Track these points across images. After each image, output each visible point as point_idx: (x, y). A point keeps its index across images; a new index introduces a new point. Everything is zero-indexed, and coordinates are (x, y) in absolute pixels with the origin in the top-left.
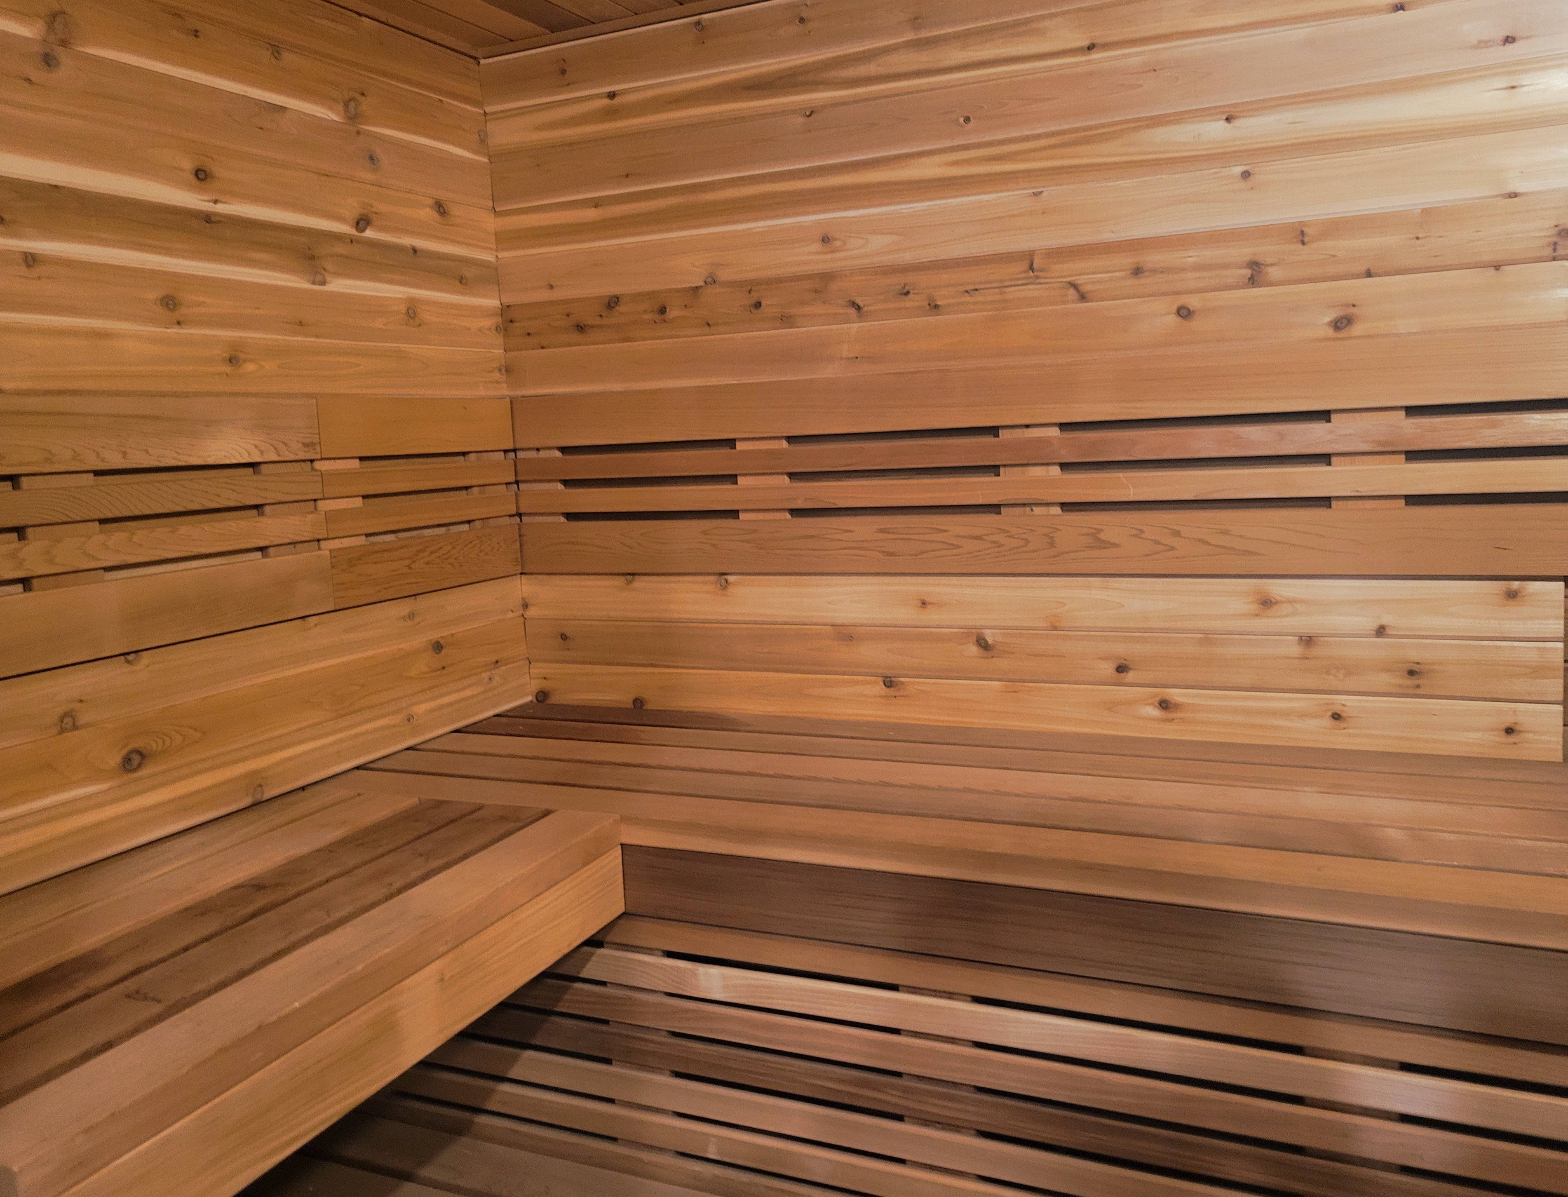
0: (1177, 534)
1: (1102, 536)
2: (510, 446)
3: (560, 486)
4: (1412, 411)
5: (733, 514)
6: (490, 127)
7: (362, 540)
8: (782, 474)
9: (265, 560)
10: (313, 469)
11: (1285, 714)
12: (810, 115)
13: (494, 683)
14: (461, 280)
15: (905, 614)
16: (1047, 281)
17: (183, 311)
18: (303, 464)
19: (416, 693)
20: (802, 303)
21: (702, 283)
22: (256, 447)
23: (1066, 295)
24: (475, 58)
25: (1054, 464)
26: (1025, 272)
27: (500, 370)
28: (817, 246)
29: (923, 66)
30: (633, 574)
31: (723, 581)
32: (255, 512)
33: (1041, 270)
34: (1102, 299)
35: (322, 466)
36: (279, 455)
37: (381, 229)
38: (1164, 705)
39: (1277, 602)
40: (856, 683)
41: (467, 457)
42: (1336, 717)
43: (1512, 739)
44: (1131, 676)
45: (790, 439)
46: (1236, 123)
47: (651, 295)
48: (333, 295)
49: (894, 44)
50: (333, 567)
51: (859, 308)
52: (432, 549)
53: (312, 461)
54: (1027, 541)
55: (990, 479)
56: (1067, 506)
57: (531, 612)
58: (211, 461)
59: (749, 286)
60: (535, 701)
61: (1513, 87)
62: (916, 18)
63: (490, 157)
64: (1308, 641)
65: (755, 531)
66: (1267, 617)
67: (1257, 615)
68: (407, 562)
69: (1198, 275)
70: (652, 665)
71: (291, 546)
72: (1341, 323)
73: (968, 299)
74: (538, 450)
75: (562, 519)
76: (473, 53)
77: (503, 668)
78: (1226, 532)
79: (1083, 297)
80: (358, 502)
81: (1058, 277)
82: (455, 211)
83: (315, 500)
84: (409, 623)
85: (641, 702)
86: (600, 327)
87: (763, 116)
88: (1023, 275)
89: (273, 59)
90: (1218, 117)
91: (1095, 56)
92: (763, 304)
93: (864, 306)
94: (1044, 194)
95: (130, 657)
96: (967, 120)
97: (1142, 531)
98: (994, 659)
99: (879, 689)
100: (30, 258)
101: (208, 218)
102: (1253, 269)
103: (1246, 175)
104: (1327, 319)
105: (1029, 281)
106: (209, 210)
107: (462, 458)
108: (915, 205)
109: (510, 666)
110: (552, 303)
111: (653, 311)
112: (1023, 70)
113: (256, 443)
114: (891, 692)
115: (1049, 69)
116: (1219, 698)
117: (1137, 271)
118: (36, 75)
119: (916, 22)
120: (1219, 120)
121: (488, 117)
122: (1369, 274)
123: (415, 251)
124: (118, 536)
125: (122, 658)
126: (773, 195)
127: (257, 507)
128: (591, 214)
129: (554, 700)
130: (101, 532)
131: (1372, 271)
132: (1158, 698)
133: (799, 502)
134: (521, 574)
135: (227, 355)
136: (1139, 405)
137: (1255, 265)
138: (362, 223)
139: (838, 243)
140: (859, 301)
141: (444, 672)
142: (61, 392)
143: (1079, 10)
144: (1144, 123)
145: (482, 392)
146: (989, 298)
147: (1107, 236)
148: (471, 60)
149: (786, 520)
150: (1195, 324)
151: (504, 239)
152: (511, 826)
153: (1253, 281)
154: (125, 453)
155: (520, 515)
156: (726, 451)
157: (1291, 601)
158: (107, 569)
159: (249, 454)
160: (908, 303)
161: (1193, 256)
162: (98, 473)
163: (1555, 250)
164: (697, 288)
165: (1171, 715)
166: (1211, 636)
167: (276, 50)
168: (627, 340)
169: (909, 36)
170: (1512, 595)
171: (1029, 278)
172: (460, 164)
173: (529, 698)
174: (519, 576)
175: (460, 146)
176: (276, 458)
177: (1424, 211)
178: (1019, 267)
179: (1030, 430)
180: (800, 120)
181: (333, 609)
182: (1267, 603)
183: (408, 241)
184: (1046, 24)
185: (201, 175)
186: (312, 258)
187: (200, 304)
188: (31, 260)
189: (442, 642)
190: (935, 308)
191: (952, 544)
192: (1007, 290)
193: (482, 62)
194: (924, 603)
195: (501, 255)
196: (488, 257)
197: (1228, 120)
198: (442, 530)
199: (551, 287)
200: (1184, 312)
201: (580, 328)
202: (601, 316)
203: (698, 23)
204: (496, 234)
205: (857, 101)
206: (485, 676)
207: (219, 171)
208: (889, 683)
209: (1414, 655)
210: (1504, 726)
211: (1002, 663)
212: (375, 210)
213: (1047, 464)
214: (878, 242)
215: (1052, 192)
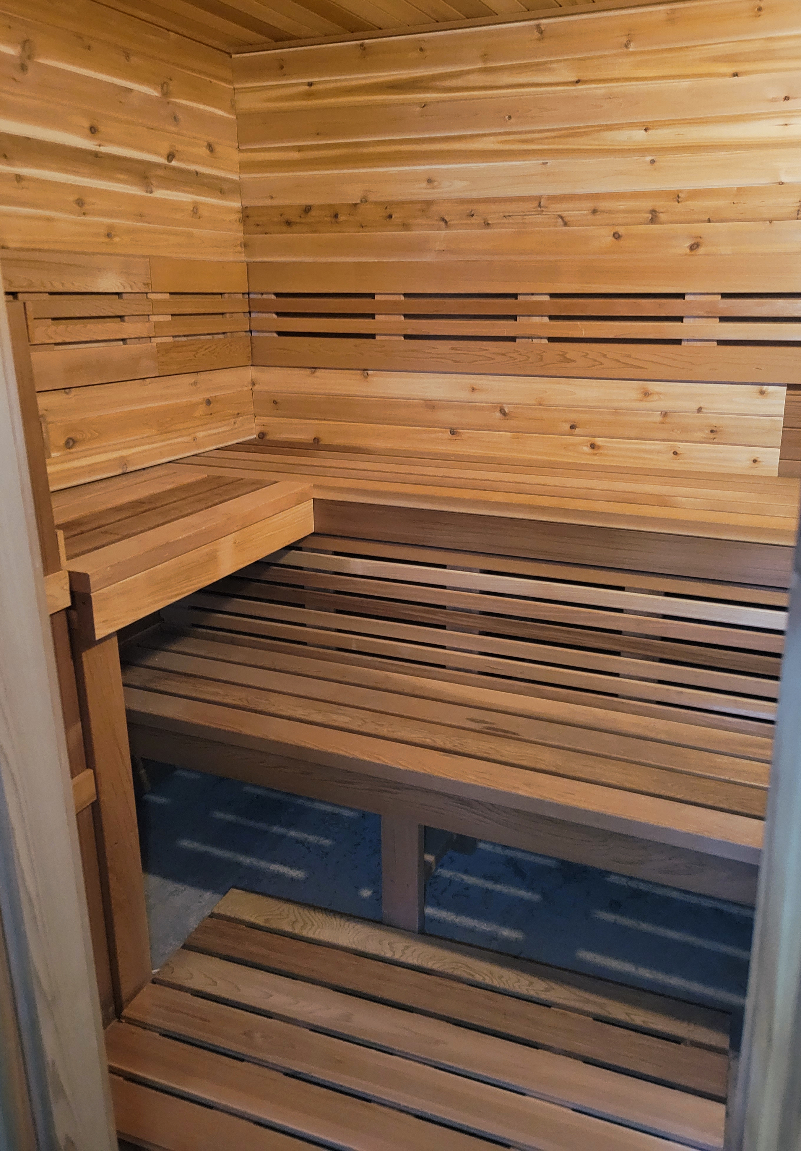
0: (605, 356)
1: (567, 356)
2: (246, 291)
3: (274, 316)
4: (725, 296)
5: (372, 336)
6: (238, 97)
7: (170, 339)
8: (400, 314)
9: (125, 346)
10: (147, 298)
11: (651, 452)
12: (424, 107)
13: (236, 426)
14: (221, 191)
15: (464, 395)
16: (548, 213)
17: (86, 207)
18: (143, 294)
19: (199, 426)
20: (415, 217)
21: (359, 202)
22: (121, 284)
23: (556, 222)
24: (228, 53)
25: (545, 316)
26: (536, 207)
27: (241, 246)
28: (425, 184)
29: (487, 84)
30: (315, 368)
31: (365, 374)
32: (119, 319)
33: (545, 207)
34: (576, 226)
35: (150, 296)
36: (132, 289)
37: (179, 160)
38: (593, 446)
39: (651, 394)
40: (435, 432)
41: (223, 296)
42: (675, 453)
43: (756, 465)
44: (577, 431)
45: (406, 295)
46: (649, 132)
47: (330, 206)
48: (157, 199)
49: (472, 69)
50: (158, 352)
51: (446, 222)
52: (205, 347)
53: (147, 293)
54: (529, 358)
55: (512, 322)
56: (551, 340)
57: (256, 388)
58: (101, 291)
59: (386, 205)
60: (257, 437)
61: (786, 125)
62: (485, 55)
63: (237, 116)
64: (665, 414)
65: (384, 346)
66: (646, 401)
67: (641, 400)
68: (194, 353)
69: (626, 215)
70: (325, 420)
71: (137, 340)
72: (694, 247)
73: (505, 221)
74: (262, 294)
75: (275, 335)
76: (228, 51)
77: (241, 418)
78: (629, 356)
79: (565, 224)
80: (169, 318)
81: (553, 212)
82: (218, 149)
83: (148, 315)
84: (194, 387)
85: (318, 440)
86: (301, 223)
87: (397, 105)
88: (535, 209)
89: (126, 61)
90: (641, 128)
91: (580, 87)
92: (393, 216)
93: (449, 221)
94: (548, 164)
95: (67, 390)
96: (510, 117)
97: (587, 354)
98: (508, 421)
99: (448, 435)
100: (18, 177)
101: (97, 155)
102: (652, 214)
103: (653, 162)
104: (687, 245)
105: (538, 213)
106: (97, 150)
107: (220, 296)
108: (480, 164)
109: (245, 417)
110: (271, 207)
111: (330, 216)
112: (541, 91)
113: (122, 282)
114: (454, 437)
115: (555, 92)
116: (619, 443)
117: (594, 211)
118: (18, 76)
119: (485, 57)
120: (641, 129)
121: (236, 91)
122: (709, 221)
123: (197, 173)
124: (62, 326)
125: (63, 390)
126: (401, 152)
127: (121, 317)
128: (295, 155)
129: (268, 437)
130: (53, 324)
131: (711, 219)
132: (590, 443)
133: (409, 331)
134: (251, 365)
135: (106, 232)
136: (590, 285)
137: (653, 212)
138: (170, 157)
139: (436, 184)
140: (447, 218)
141: (211, 416)
142: (33, 250)
143: (573, 59)
144: (603, 128)
145: (231, 258)
146: (517, 221)
147: (580, 190)
148: (227, 55)
149: (401, 340)
150: (622, 242)
151: (245, 166)
152: (258, 486)
153: (652, 221)
154: (63, 284)
155: (251, 331)
156: (369, 300)
157: (658, 393)
158: (56, 344)
159: (118, 288)
160: (474, 221)
161: (622, 205)
162: (51, 293)
163: (798, 214)
164: (356, 204)
165: (596, 452)
166: (618, 411)
167: (127, 56)
168: (316, 232)
169: (480, 65)
170: (762, 393)
171: (538, 211)
172: (221, 119)
173: (254, 436)
174: (250, 367)
175: (220, 109)
176: (131, 291)
177: (738, 188)
178: (532, 205)
179: (534, 296)
180: (418, 109)
181: (158, 375)
182: (647, 394)
183: (193, 167)
184: (554, 65)
185: (93, 130)
186: (146, 177)
187: (93, 204)
188: (19, 178)
189: (210, 399)
190: (487, 225)
191: (489, 357)
192: (526, 217)
193: (233, 56)
194: (473, 389)
195: (242, 176)
196: (235, 177)
197: (646, 130)
198: (210, 337)
199: (272, 197)
200: (617, 236)
201: (288, 223)
202: (300, 217)
203: (362, 45)
204: (240, 163)
205: (451, 100)
206: (232, 421)
207: (101, 128)
208: (453, 432)
209: (714, 422)
210: (753, 459)
211: (512, 423)
212: (177, 149)
213: (542, 316)
214: (459, 184)
215: (553, 162)
